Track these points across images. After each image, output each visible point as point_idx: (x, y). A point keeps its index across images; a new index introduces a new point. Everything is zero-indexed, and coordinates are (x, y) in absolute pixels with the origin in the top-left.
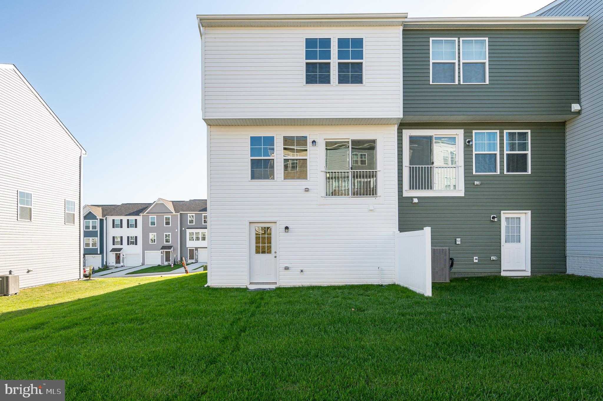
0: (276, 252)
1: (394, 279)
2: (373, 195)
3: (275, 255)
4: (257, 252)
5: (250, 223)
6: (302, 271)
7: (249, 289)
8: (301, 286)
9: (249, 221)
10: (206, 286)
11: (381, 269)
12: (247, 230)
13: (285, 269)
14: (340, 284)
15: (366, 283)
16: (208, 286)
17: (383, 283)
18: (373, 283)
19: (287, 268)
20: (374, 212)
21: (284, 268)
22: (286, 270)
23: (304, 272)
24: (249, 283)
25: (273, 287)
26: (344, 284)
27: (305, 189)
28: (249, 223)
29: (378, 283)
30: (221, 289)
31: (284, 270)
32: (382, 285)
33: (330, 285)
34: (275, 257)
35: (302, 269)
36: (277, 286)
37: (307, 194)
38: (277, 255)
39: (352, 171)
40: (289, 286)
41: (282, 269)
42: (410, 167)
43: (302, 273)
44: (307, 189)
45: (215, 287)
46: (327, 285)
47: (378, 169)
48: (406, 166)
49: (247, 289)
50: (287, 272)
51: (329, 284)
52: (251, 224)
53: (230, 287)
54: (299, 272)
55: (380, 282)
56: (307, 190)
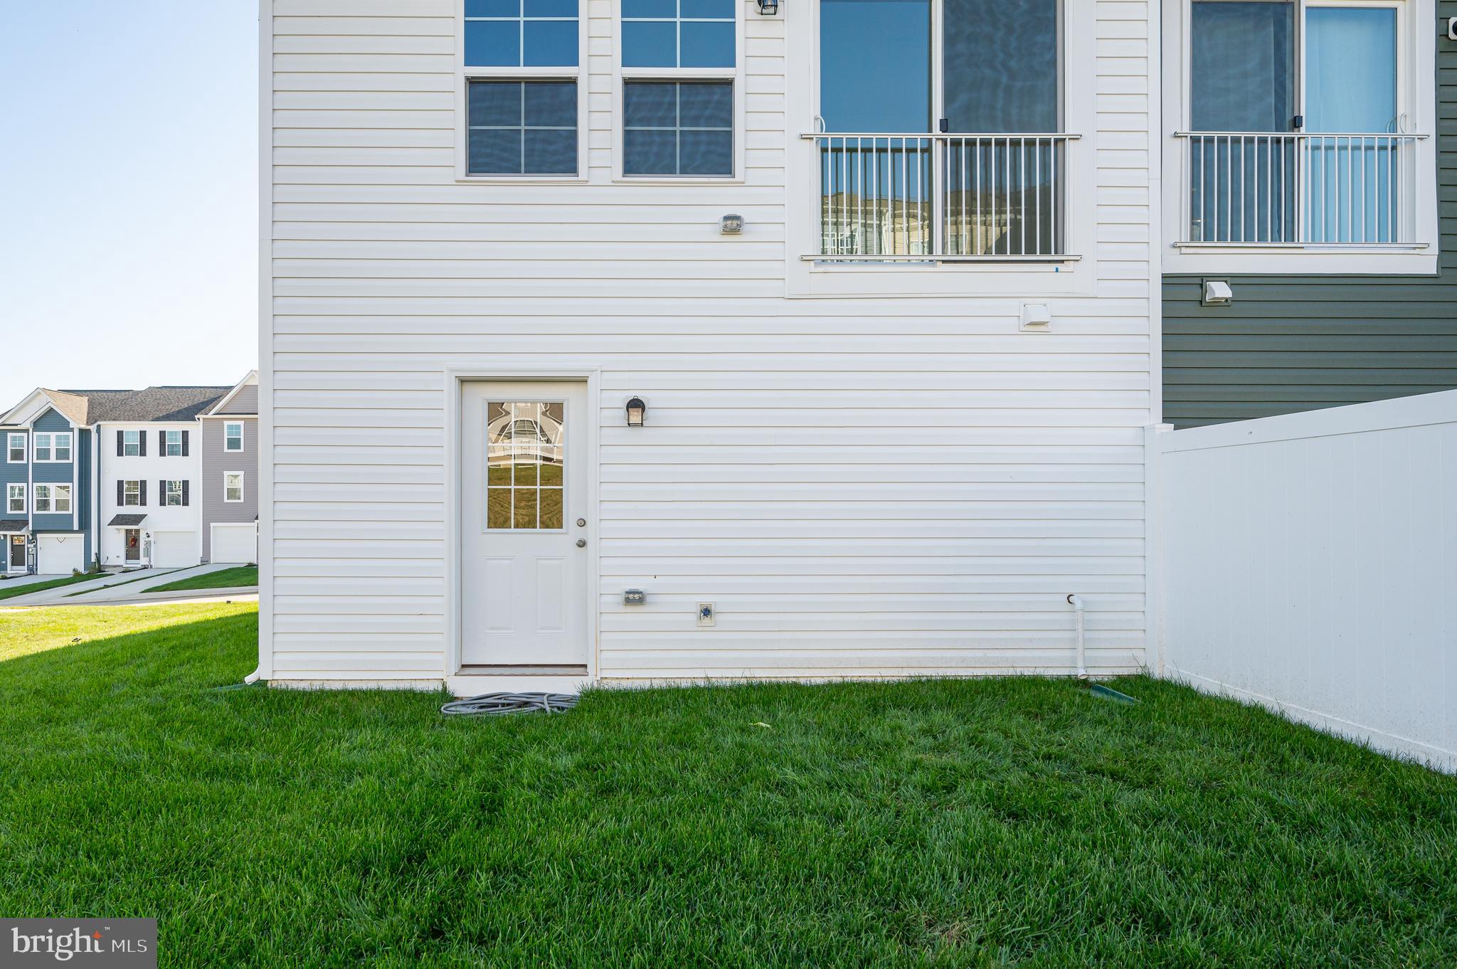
0: (582, 523)
1: (1138, 653)
2: (1045, 250)
3: (578, 533)
4: (497, 520)
5: (463, 381)
6: (707, 612)
7: (454, 699)
8: (701, 683)
9: (452, 371)
10: (250, 679)
11: (1084, 602)
12: (447, 418)
13: (628, 601)
14: (884, 672)
15: (1011, 672)
16: (261, 683)
17: (1092, 672)
18: (1040, 672)
19: (635, 599)
20: (1047, 333)
21: (621, 599)
22: (630, 609)
23: (718, 618)
24: (454, 668)
25: (568, 686)
26: (906, 673)
27: (726, 218)
28: (454, 384)
29: (1063, 672)
30: (322, 695)
31: (623, 609)
32: (1085, 683)
33: (840, 680)
34: (582, 544)
35: (706, 600)
36: (589, 681)
37: (732, 247)
38: (589, 534)
39: (949, 136)
40: (647, 685)
41: (612, 601)
42: (1195, 140)
43: (707, 621)
44: (735, 222)
45: (295, 685)
46: (826, 680)
47: (1070, 130)
48: (1176, 136)
49: (445, 696)
50: (635, 616)
51: (835, 676)
52: (467, 387)
53: (364, 686)
54: (694, 618)
55: (1080, 664)
56: (733, 225)
